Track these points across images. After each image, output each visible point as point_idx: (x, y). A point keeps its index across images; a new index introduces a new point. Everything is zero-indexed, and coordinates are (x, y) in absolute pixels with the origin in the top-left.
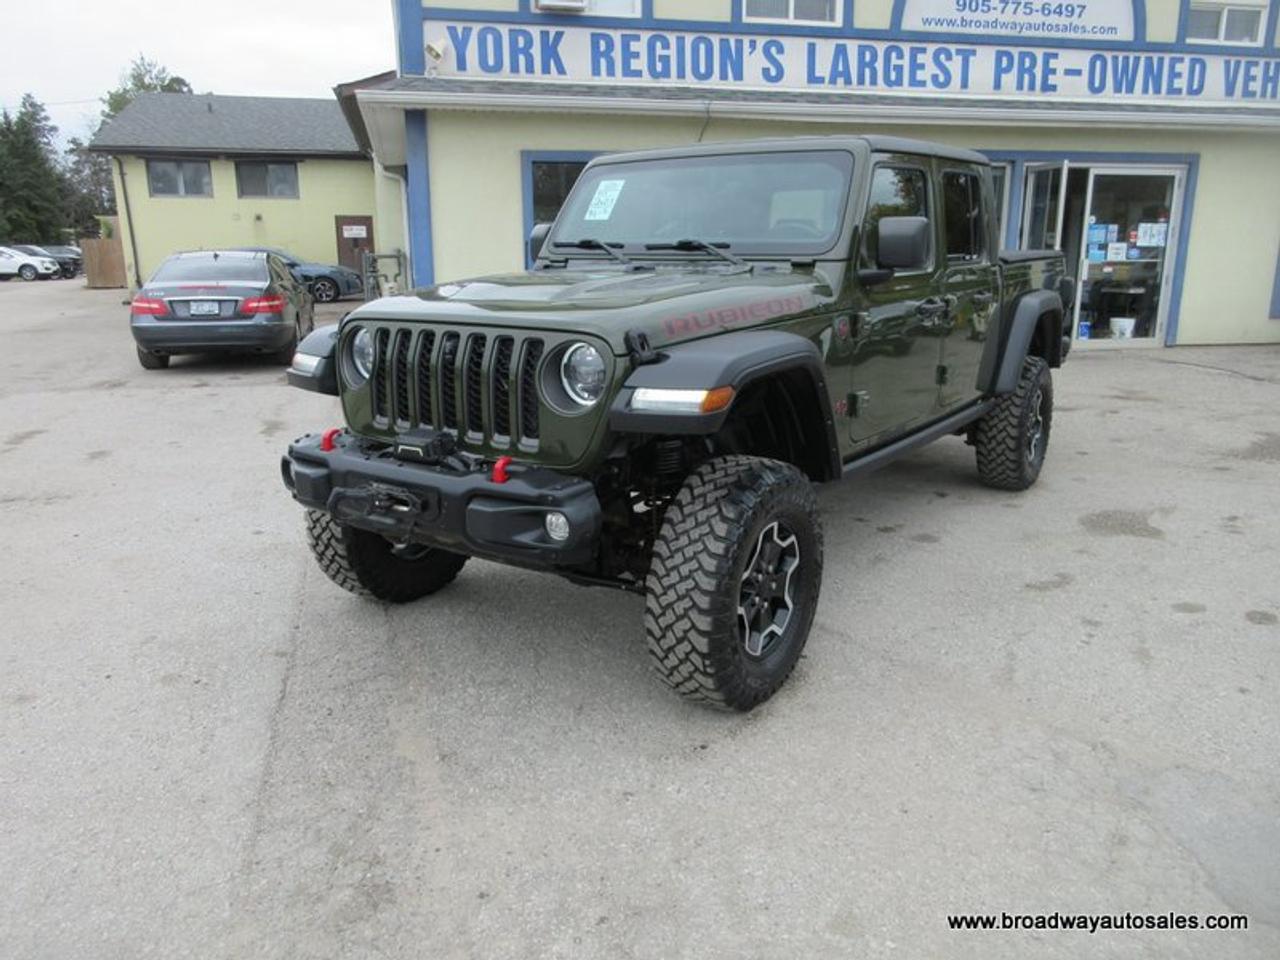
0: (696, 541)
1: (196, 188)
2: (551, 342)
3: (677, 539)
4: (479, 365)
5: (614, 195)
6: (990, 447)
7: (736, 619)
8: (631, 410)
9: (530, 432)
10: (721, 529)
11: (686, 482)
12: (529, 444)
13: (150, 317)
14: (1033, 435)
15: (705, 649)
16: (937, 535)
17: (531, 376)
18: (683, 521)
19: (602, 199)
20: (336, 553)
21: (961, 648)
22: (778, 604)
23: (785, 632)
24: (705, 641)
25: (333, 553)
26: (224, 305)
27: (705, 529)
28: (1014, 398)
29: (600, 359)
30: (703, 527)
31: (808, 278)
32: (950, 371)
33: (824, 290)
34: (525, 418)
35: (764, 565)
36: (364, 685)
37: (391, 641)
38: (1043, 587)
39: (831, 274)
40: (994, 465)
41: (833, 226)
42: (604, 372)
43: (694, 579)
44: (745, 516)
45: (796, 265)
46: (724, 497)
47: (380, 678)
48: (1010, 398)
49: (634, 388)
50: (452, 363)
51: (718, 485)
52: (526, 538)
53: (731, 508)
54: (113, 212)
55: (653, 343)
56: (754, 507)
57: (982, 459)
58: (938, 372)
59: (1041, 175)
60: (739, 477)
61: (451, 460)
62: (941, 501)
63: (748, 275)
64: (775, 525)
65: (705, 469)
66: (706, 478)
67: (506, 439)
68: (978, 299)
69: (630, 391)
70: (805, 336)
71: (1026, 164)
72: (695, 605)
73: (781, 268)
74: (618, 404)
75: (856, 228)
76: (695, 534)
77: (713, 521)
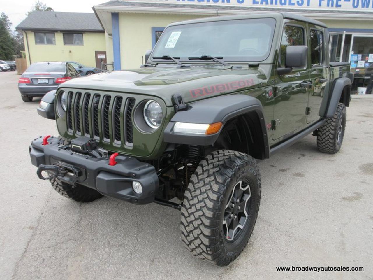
0: (204, 193)
1: (50, 42)
2: (138, 99)
3: (195, 191)
4: (108, 109)
5: (177, 38)
6: (323, 137)
7: (222, 227)
8: (174, 133)
9: (130, 140)
10: (216, 188)
11: (200, 163)
12: (129, 145)
13: (25, 84)
14: (339, 132)
15: (207, 244)
16: (303, 173)
17: (130, 115)
18: (198, 183)
19: (172, 40)
20: (58, 184)
21: (319, 230)
22: (241, 215)
23: (244, 228)
24: (207, 240)
25: (57, 183)
26: (50, 80)
27: (208, 187)
28: (332, 119)
29: (160, 108)
30: (207, 186)
31: (256, 71)
32: (311, 109)
33: (263, 77)
34: (127, 134)
35: (235, 200)
36: (62, 245)
37: (79, 222)
38: (350, 199)
39: (266, 70)
40: (324, 144)
41: (267, 50)
42: (162, 113)
43: (202, 211)
44: (227, 182)
45: (250, 66)
46: (217, 172)
47: (69, 241)
48: (331, 119)
49: (175, 122)
50: (97, 107)
51: (215, 166)
52: (125, 192)
53: (220, 177)
54: (24, 50)
55: (185, 100)
56: (231, 176)
57: (320, 142)
58: (306, 110)
59: (335, 37)
60: (225, 162)
61: (94, 152)
62: (303, 158)
63: (230, 70)
64: (241, 182)
65: (209, 157)
66: (209, 162)
67: (119, 143)
68: (322, 80)
69: (173, 123)
70: (254, 97)
71: (330, 33)
72: (203, 223)
73: (244, 67)
74: (167, 130)
75: (277, 51)
76: (203, 189)
77: (212, 183)
